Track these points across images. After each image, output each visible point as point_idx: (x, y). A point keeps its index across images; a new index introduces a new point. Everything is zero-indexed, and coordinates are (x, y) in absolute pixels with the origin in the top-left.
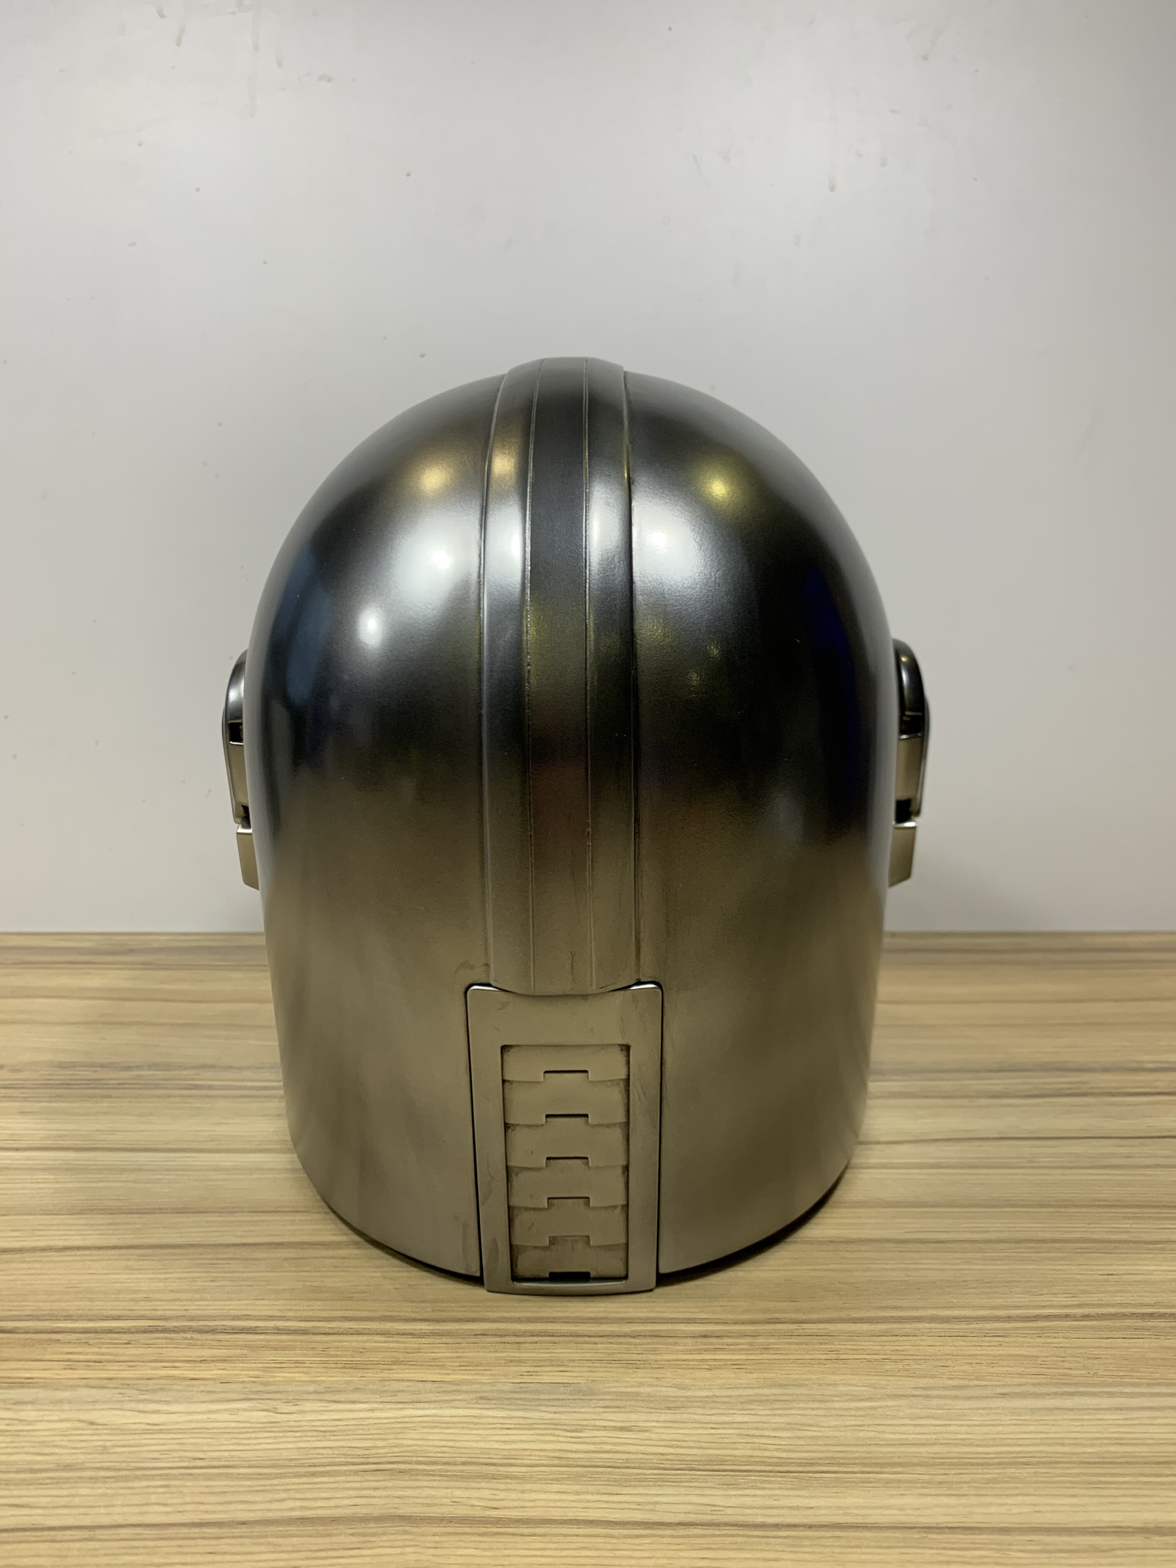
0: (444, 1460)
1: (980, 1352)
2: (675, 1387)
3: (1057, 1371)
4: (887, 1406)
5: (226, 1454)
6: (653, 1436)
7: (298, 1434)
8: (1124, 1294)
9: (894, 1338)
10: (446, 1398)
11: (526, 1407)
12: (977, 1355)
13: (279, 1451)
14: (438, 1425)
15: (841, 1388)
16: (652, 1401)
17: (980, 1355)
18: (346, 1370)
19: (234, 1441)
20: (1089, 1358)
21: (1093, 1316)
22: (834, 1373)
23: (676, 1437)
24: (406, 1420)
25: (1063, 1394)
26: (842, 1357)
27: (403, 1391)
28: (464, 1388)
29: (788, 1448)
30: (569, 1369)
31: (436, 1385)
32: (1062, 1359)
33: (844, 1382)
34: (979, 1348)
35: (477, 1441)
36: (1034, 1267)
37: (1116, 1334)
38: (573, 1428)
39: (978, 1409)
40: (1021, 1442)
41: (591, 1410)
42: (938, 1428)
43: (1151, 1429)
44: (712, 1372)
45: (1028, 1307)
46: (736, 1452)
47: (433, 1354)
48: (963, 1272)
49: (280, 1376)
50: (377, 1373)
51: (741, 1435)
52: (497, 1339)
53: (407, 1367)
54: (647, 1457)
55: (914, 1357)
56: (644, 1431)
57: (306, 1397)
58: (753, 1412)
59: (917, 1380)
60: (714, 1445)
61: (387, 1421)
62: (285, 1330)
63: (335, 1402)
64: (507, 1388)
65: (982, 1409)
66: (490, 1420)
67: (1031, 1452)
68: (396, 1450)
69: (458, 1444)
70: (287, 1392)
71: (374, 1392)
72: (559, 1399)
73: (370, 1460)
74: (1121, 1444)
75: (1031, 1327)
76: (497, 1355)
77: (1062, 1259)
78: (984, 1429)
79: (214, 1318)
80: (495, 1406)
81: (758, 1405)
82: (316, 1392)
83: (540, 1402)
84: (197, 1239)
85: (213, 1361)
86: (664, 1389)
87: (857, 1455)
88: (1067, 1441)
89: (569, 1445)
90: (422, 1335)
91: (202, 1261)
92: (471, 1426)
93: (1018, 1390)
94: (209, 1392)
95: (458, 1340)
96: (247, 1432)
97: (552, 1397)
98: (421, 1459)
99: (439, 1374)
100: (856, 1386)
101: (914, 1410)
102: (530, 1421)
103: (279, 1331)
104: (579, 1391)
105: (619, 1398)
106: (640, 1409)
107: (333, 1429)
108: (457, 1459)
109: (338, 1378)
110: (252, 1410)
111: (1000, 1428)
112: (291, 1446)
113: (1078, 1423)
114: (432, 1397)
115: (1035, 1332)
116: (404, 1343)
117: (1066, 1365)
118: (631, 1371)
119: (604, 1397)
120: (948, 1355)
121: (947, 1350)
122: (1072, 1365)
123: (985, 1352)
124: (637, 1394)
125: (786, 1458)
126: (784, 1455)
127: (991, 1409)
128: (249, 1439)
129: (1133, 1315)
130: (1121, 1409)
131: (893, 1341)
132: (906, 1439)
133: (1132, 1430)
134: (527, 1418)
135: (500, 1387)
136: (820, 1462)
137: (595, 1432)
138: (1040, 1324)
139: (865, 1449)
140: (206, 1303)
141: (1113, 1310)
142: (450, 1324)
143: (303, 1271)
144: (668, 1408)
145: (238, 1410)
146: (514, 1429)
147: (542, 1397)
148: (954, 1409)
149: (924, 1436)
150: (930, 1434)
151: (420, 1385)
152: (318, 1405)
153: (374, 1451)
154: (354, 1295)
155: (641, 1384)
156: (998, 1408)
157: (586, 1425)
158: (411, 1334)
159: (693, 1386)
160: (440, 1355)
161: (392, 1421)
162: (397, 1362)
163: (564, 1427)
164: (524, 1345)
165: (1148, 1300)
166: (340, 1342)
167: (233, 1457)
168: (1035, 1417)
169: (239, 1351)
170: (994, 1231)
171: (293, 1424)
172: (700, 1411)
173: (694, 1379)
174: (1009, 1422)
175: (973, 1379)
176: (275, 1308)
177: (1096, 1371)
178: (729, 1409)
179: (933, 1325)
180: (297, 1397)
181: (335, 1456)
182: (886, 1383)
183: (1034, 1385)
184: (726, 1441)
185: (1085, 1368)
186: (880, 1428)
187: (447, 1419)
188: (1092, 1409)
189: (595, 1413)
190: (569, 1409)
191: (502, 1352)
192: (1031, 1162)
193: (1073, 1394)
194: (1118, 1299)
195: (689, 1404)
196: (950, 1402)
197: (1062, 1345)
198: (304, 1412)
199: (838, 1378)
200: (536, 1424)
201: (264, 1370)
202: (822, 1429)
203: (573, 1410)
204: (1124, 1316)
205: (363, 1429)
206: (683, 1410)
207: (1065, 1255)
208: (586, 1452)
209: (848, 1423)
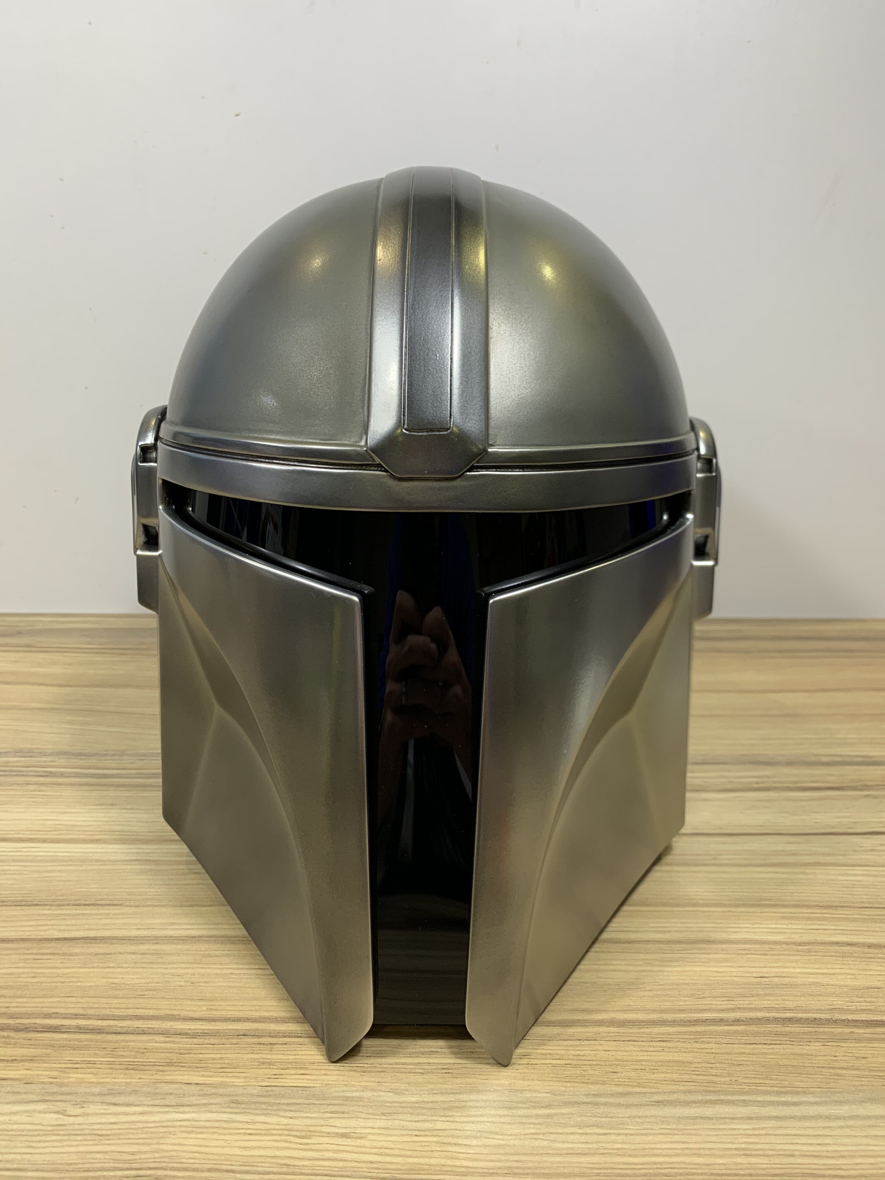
0: (194, 1166)
1: (646, 1058)
2: (393, 1092)
3: (705, 1077)
4: (562, 1114)
5: (19, 1157)
6: (367, 1143)
7: (79, 1138)
8: (771, 998)
9: (578, 1043)
10: (204, 1101)
11: (269, 1112)
12: (642, 1061)
13: (61, 1155)
14: (194, 1129)
15: (528, 1095)
16: (371, 1107)
17: (645, 1061)
18: (127, 1072)
19: (27, 1144)
20: (733, 1065)
21: (742, 1021)
22: (524, 1079)
23: (385, 1144)
24: (169, 1124)
25: (707, 1102)
26: (533, 1062)
27: (171, 1094)
28: (221, 1091)
29: (474, 1156)
30: (309, 1072)
31: (199, 1088)
32: (711, 1066)
33: (530, 1088)
34: (645, 1054)
35: (223, 1147)
36: (702, 969)
37: (758, 1040)
38: (303, 1134)
39: (635, 1117)
40: (666, 1152)
41: (320, 1115)
42: (600, 1137)
43: (773, 1139)
44: (424, 1076)
45: (690, 1011)
46: (433, 1161)
47: (201, 1056)
48: (643, 973)
49: (74, 1077)
50: (152, 1075)
51: (438, 1143)
52: (255, 1040)
53: (177, 1068)
54: (359, 1165)
55: (591, 1062)
56: (360, 1138)
57: (91, 1099)
58: (451, 1119)
59: (590, 1086)
60: (415, 1153)
61: (153, 1125)
62: (84, 1029)
63: (114, 1104)
64: (255, 1092)
65: (639, 1117)
66: (237, 1125)
67: (672, 1163)
68: (157, 1155)
69: (208, 1150)
70: (77, 1093)
71: (148, 1094)
72: (296, 1104)
73: (134, 1166)
74: (747, 1155)
75: (691, 1032)
76: (253, 1056)
77: (726, 960)
78: (638, 1139)
79: (29, 1015)
80: (243, 1111)
81: (457, 1112)
82: (100, 1094)
83: (280, 1107)
84: (28, 933)
85: (22, 1061)
86: (383, 1094)
87: (530, 1165)
88: (702, 1152)
89: (297, 1151)
90: (194, 1035)
91: (28, 957)
92: (221, 1131)
93: (671, 1097)
94: (14, 1093)
95: (223, 1041)
96: (39, 1135)
97: (290, 1101)
98: (175, 1165)
99: (203, 1076)
100: (540, 1092)
101: (583, 1118)
102: (268, 1127)
103: (80, 1030)
104: (314, 1096)
105: (345, 1103)
106: (360, 1115)
107: (108, 1132)
108: (205, 1166)
109: (121, 1079)
110: (46, 1113)
111: (650, 1138)
112: (72, 1149)
113: (715, 1133)
114: (194, 1100)
115: (693, 1037)
116: (179, 1043)
117: (714, 1072)
118: (358, 1074)
119: (333, 1102)
120: (619, 1060)
121: (620, 1055)
122: (719, 1072)
123: (649, 1058)
124: (361, 1099)
125: (471, 1168)
126: (470, 1164)
127: (646, 1117)
128: (39, 1141)
129: (776, 1020)
130: (750, 1118)
131: (577, 1046)
132: (573, 1148)
133: (757, 1141)
134: (267, 1123)
135: (250, 1090)
136: (499, 1171)
137: (321, 1138)
138: (698, 1029)
139: (537, 1158)
140: (25, 1000)
141: (759, 1015)
142: (219, 1023)
143: (108, 967)
144: (383, 1114)
145: (34, 1111)
146: (255, 1134)
147: (283, 1101)
148: (616, 1117)
149: (588, 1146)
150: (593, 1143)
151: (185, 1087)
152: (100, 1107)
153: (138, 1157)
154: (146, 993)
155: (365, 1089)
156: (652, 1116)
157: (314, 1131)
158: (186, 1034)
159: (407, 1090)
160: (206, 1056)
161: (158, 1125)
162: (170, 1064)
163: (296, 1133)
164: (276, 1046)
165: (790, 1004)
166: (127, 1041)
167: (23, 1160)
168: (681, 1127)
169: (44, 1051)
170: (675, 931)
171: (76, 1127)
172: (409, 1117)
173: (408, 1083)
174: (659, 1131)
175: (635, 1086)
176: (80, 1005)
177: (736, 1078)
178: (432, 1116)
179: (612, 1029)
180: (84, 1100)
181: (106, 1161)
182: (563, 1089)
183: (684, 1092)
184: (426, 1149)
185: (729, 1075)
186: (553, 1137)
187: (202, 1124)
188: (729, 1118)
189: (323, 1118)
190: (302, 1115)
191: (257, 1053)
192: (715, 859)
193: (714, 1102)
194: (765, 1003)
195: (401, 1110)
196: (613, 1110)
197: (713, 1051)
198: (88, 1115)
199: (526, 1083)
200: (274, 1129)
201: (62, 1070)
202: (506, 1137)
203: (306, 1115)
204: (768, 1021)
205: (133, 1134)
206: (395, 1117)
207: (728, 956)
208: (310, 1160)
209: (527, 1131)
